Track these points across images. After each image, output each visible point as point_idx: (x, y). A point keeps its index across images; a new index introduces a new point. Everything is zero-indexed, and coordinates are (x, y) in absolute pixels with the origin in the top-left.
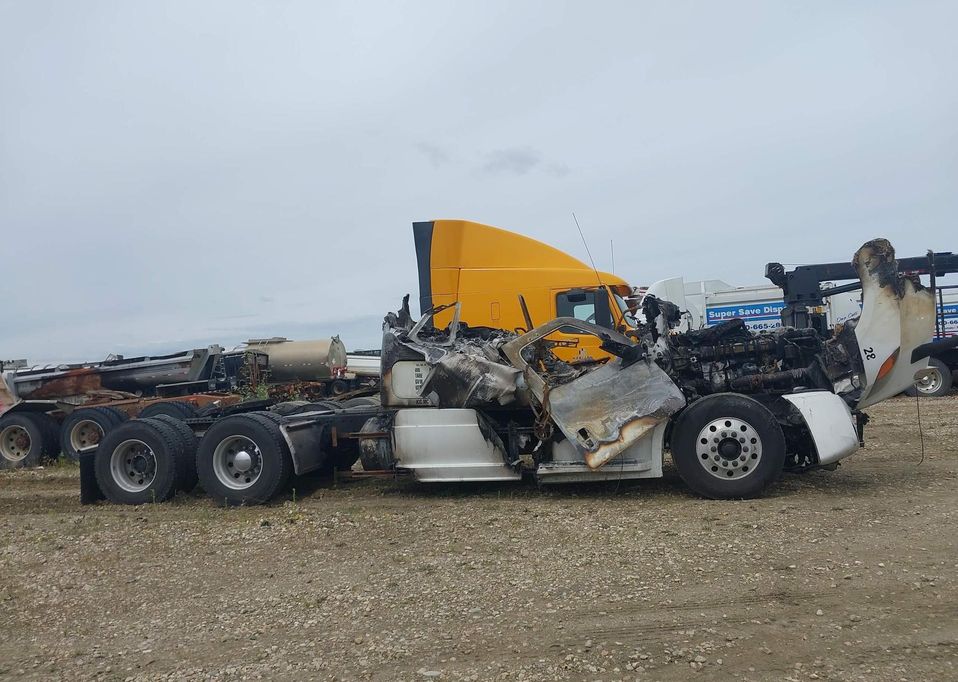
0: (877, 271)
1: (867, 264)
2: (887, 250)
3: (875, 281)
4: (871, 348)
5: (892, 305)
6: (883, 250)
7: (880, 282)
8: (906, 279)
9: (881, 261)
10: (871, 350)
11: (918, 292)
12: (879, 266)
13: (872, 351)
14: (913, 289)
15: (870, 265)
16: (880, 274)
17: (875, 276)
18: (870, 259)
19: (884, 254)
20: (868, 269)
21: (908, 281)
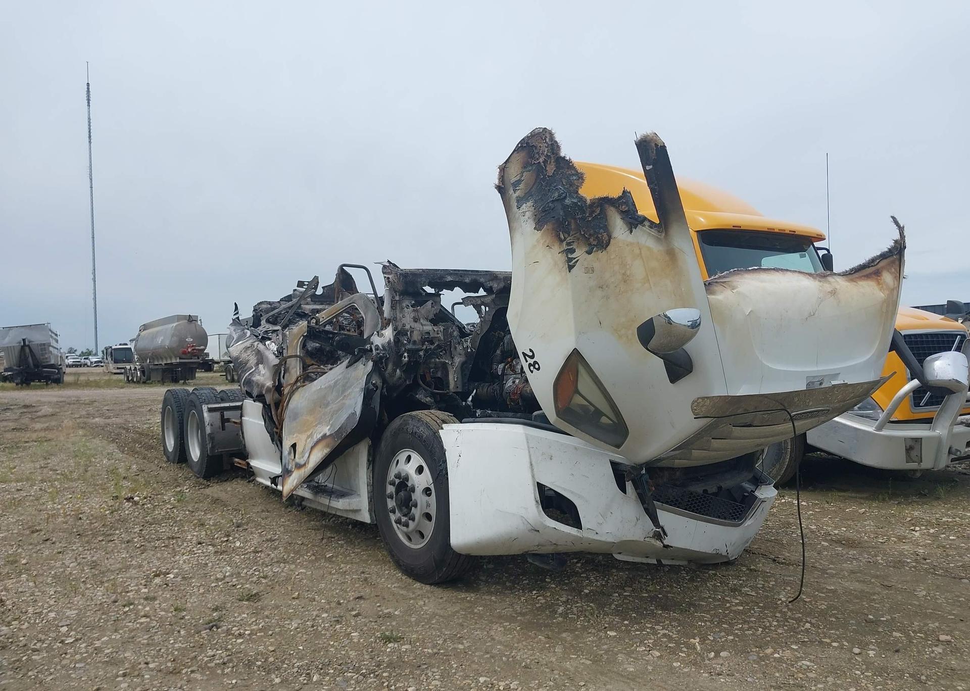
0: (532, 196)
1: (516, 185)
2: (546, 149)
3: (526, 217)
4: (531, 350)
5: (556, 264)
6: (541, 152)
7: (535, 220)
8: (607, 206)
9: (538, 176)
10: (531, 354)
11: (634, 230)
12: (535, 187)
13: (532, 357)
14: (625, 226)
15: (522, 186)
16: (536, 202)
17: (528, 208)
18: (522, 173)
19: (541, 160)
20: (515, 195)
21: (612, 208)
